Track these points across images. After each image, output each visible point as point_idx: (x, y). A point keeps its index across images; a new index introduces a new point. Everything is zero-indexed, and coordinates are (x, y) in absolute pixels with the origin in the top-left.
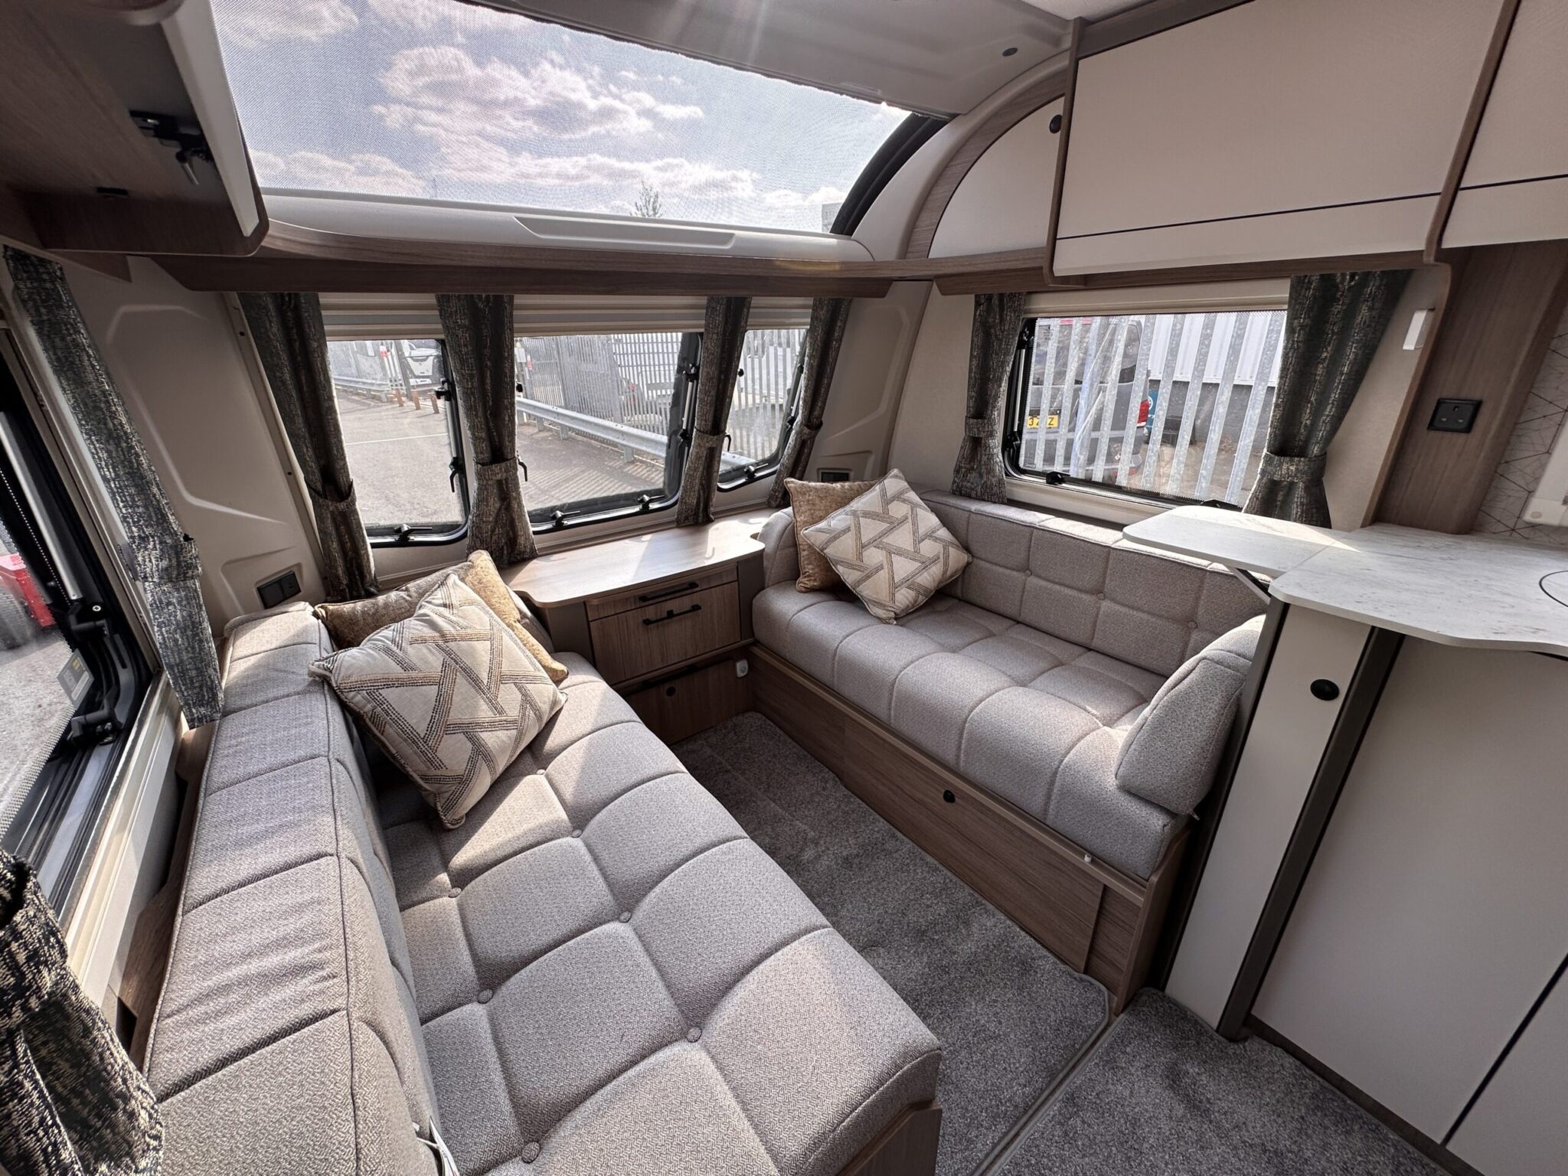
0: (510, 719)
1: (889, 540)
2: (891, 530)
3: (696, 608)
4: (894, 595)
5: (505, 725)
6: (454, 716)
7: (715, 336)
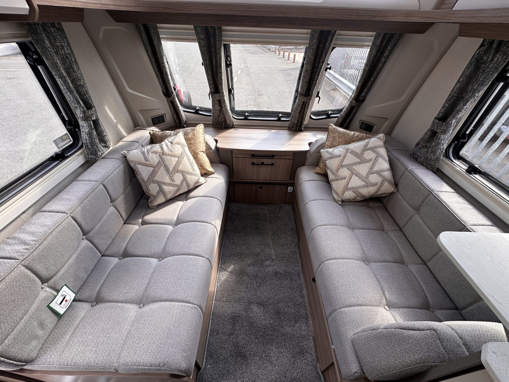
0: (176, 184)
1: (356, 168)
2: (359, 163)
3: (273, 164)
4: (344, 192)
5: (173, 185)
6: (156, 178)
7: (312, 50)
